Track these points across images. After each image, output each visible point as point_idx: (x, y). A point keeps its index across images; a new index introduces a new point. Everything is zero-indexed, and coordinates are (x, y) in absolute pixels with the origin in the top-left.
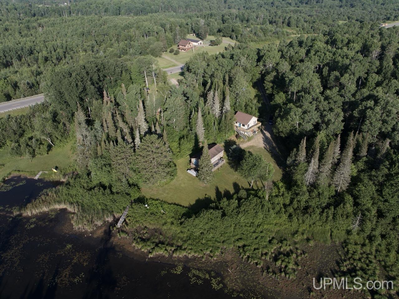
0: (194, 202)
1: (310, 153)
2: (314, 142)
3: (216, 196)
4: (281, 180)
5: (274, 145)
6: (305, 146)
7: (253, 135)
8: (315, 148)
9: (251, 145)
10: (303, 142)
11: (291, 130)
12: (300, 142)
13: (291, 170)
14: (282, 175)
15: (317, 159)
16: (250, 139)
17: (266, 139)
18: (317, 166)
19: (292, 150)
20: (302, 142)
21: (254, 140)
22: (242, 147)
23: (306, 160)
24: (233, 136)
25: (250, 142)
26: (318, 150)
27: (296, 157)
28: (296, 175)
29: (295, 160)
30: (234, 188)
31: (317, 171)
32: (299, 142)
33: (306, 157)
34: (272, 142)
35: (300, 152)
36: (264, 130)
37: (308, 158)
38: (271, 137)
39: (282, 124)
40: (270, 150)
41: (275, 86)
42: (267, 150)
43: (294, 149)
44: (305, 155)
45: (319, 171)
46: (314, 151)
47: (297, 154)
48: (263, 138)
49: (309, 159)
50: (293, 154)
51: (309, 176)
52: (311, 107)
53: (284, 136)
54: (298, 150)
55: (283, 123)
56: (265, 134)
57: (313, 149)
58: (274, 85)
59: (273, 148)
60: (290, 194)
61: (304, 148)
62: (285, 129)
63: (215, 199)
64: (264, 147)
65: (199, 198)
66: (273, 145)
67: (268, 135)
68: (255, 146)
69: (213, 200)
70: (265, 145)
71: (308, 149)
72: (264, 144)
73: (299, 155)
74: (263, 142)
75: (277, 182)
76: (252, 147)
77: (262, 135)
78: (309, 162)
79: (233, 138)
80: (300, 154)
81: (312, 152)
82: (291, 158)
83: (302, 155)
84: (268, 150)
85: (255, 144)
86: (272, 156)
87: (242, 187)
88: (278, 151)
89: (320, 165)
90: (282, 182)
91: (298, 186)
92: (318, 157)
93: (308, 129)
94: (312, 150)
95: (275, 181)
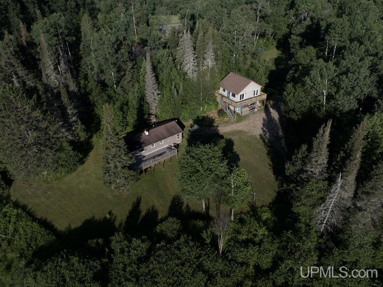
0: (79, 224)
1: (338, 159)
2: (352, 134)
3: (128, 217)
4: (270, 204)
5: (281, 133)
6: (328, 142)
7: (248, 112)
8: (351, 150)
9: (240, 128)
10: (324, 132)
11: (311, 109)
12: (318, 132)
13: (291, 190)
14: (275, 194)
15: (351, 178)
16: (240, 118)
17: (269, 123)
18: (351, 194)
19: (299, 147)
20: (321, 131)
21: (248, 122)
22: (220, 131)
23: (326, 175)
24: (214, 111)
25: (238, 124)
26: (359, 155)
27: (304, 163)
28: (299, 204)
29: (302, 171)
30: (170, 207)
31: (349, 204)
32: (314, 132)
33: (328, 168)
34: (278, 128)
35: (313, 155)
36: (271, 107)
37: (332, 172)
38: (280, 119)
39: (294, 93)
40: (269, 142)
41: (305, 41)
42: (264, 141)
43: (303, 146)
44: (326, 161)
45: (354, 204)
46: (348, 156)
47: (307, 156)
48: (264, 120)
49: (333, 174)
50: (300, 156)
51: (328, 214)
52: (359, 64)
53: (296, 118)
54: (310, 149)
55: (297, 93)
56: (270, 113)
57: (345, 152)
58: (303, 40)
59: (278, 138)
60: (276, 246)
61: (325, 146)
62: (299, 105)
63: (120, 225)
64: (261, 135)
65: (94, 217)
66: (278, 133)
67: (275, 115)
68: (245, 132)
69: (117, 226)
70: (264, 131)
71: (333, 148)
72: (262, 129)
73: (310, 161)
74: (262, 126)
75: (261, 207)
76: (240, 132)
77: (263, 115)
78: (331, 181)
79: (213, 114)
80: (313, 160)
81: (344, 159)
82: (293, 164)
83: (317, 161)
84: (266, 141)
85: (245, 129)
86: (268, 154)
87: (187, 206)
88: (283, 145)
89: (359, 192)
90: (271, 209)
91: (296, 231)
92: (355, 171)
93: (347, 109)
94: (342, 154)
95: (258, 204)
